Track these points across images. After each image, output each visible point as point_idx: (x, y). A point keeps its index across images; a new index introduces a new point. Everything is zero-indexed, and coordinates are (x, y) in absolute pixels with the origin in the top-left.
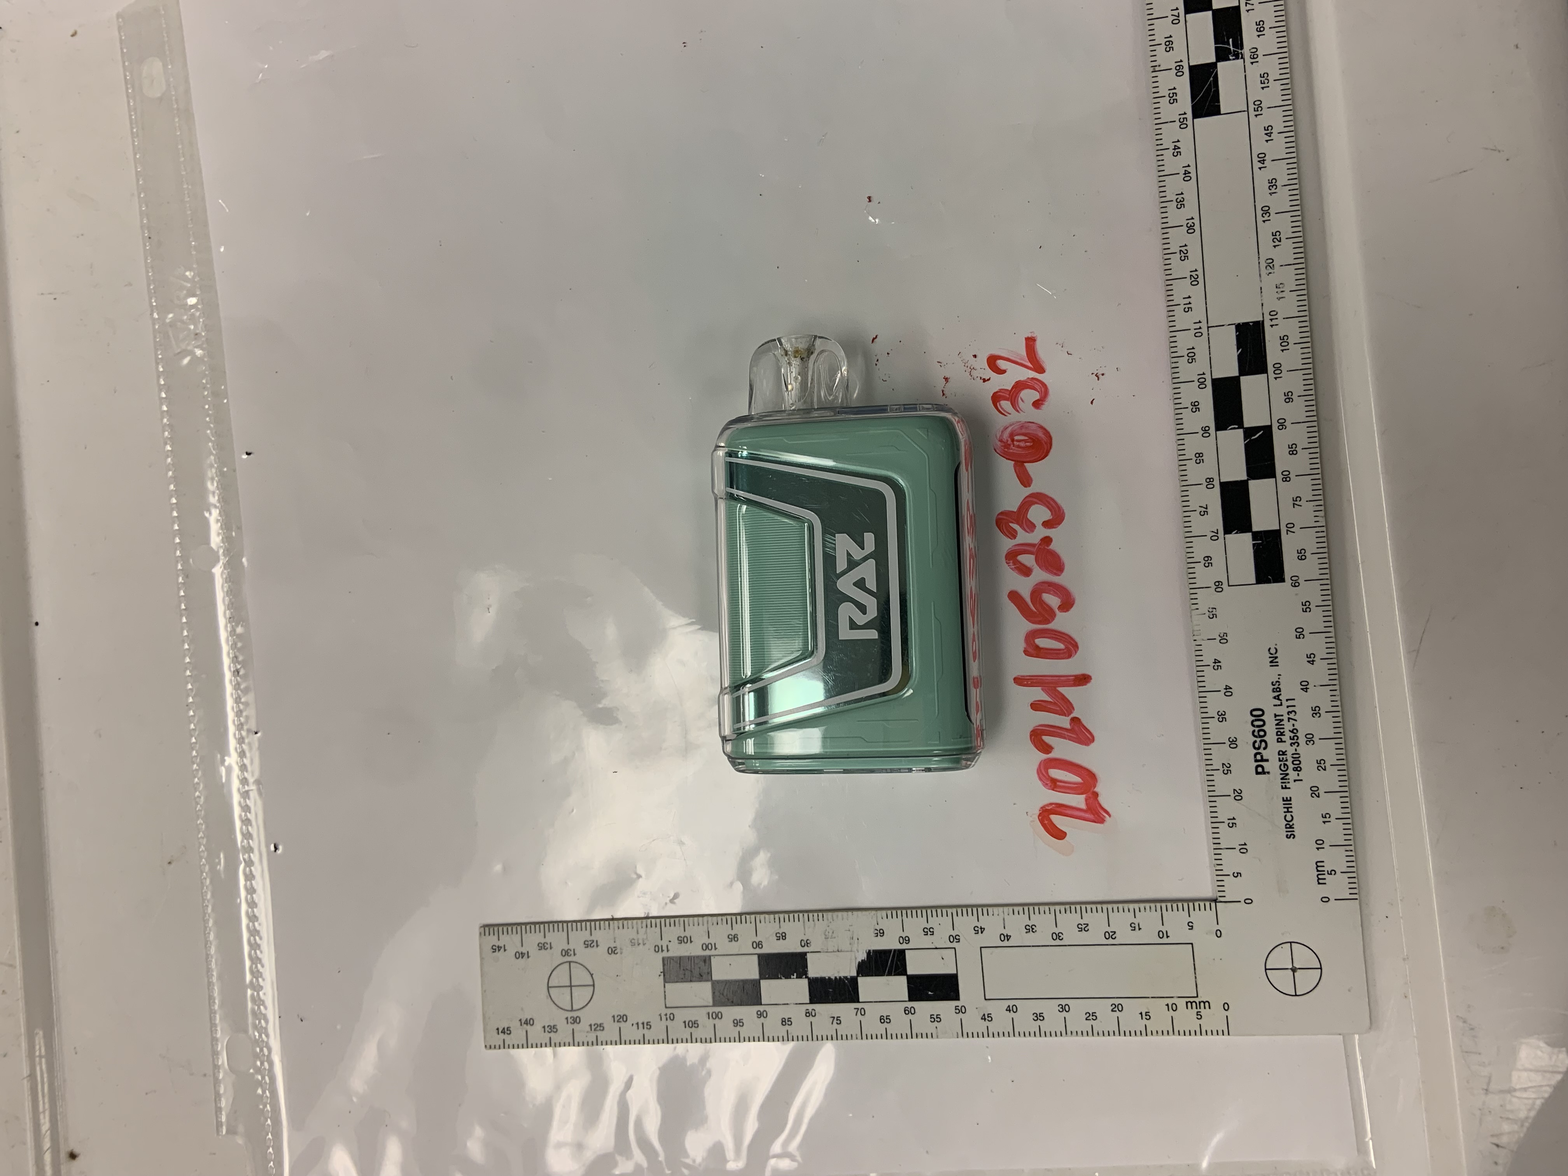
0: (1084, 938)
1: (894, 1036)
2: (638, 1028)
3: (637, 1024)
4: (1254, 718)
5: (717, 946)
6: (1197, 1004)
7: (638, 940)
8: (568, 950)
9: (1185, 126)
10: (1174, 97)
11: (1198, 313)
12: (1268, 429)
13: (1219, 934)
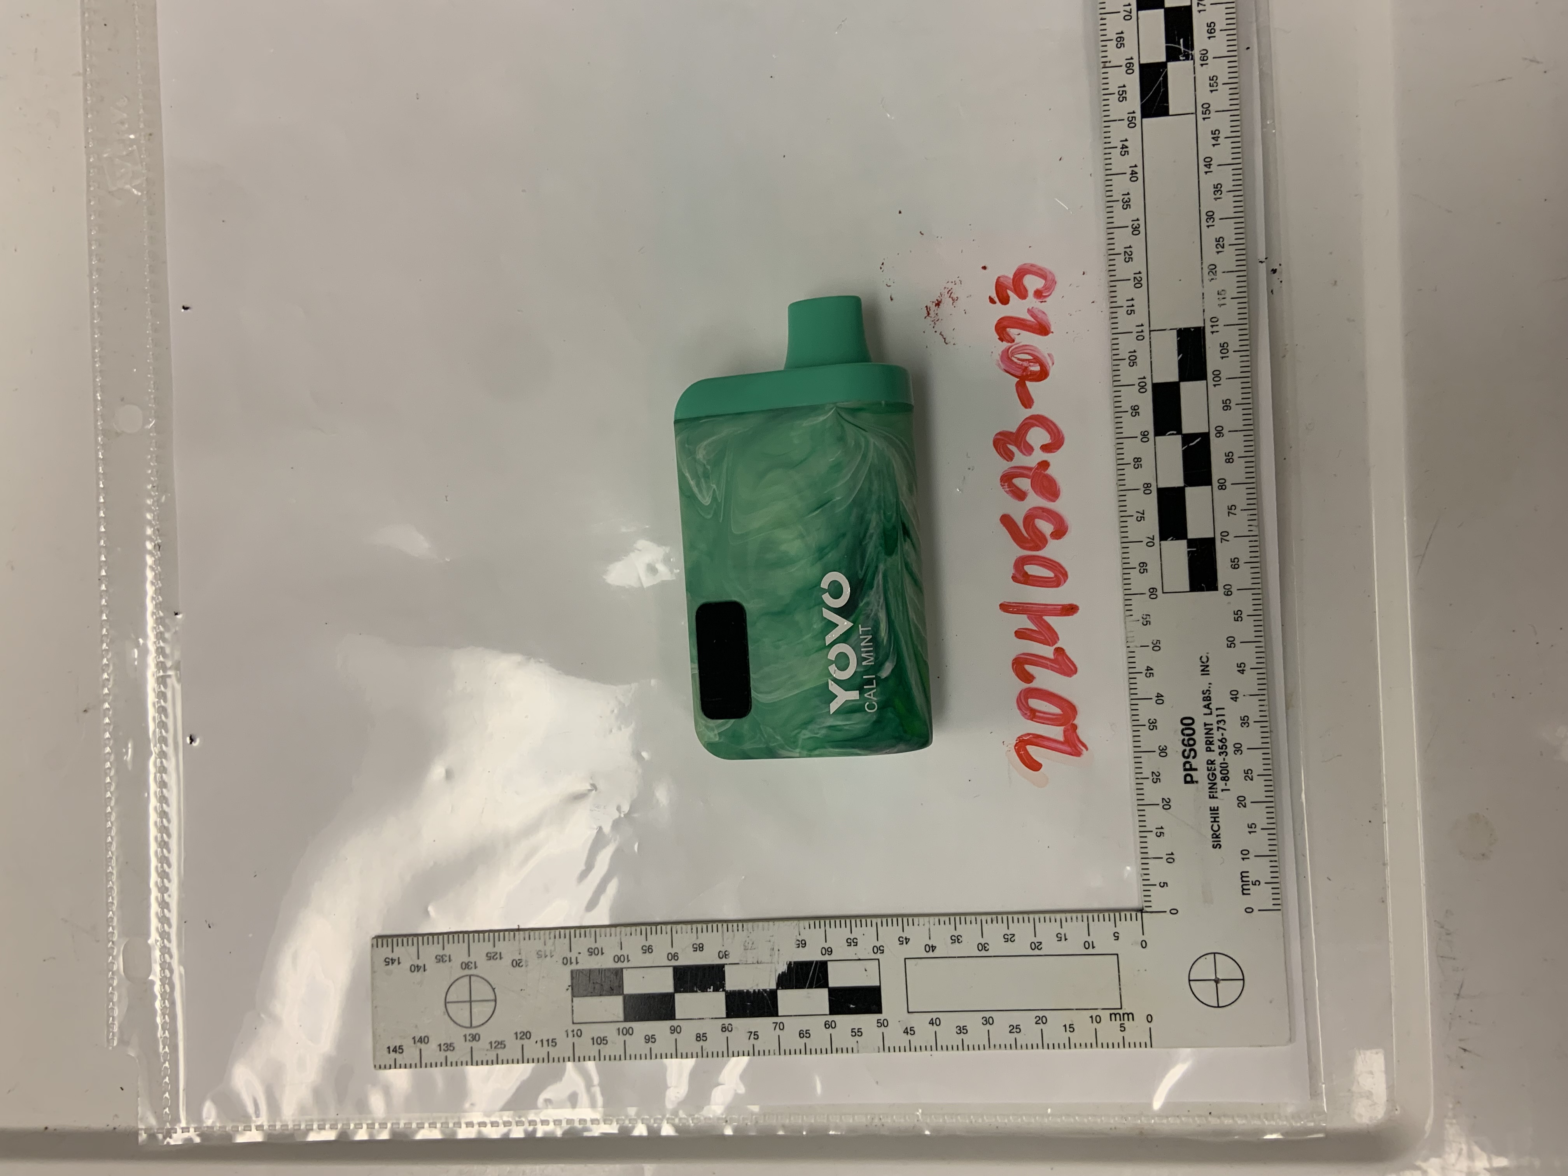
0: (1010, 948)
1: (814, 1051)
2: (542, 1046)
3: (542, 1041)
4: (1184, 727)
5: (629, 959)
6: (1121, 1016)
7: (545, 951)
8: (469, 962)
9: (1133, 125)
10: (1124, 95)
11: (1140, 316)
12: (1205, 437)
13: (1144, 945)
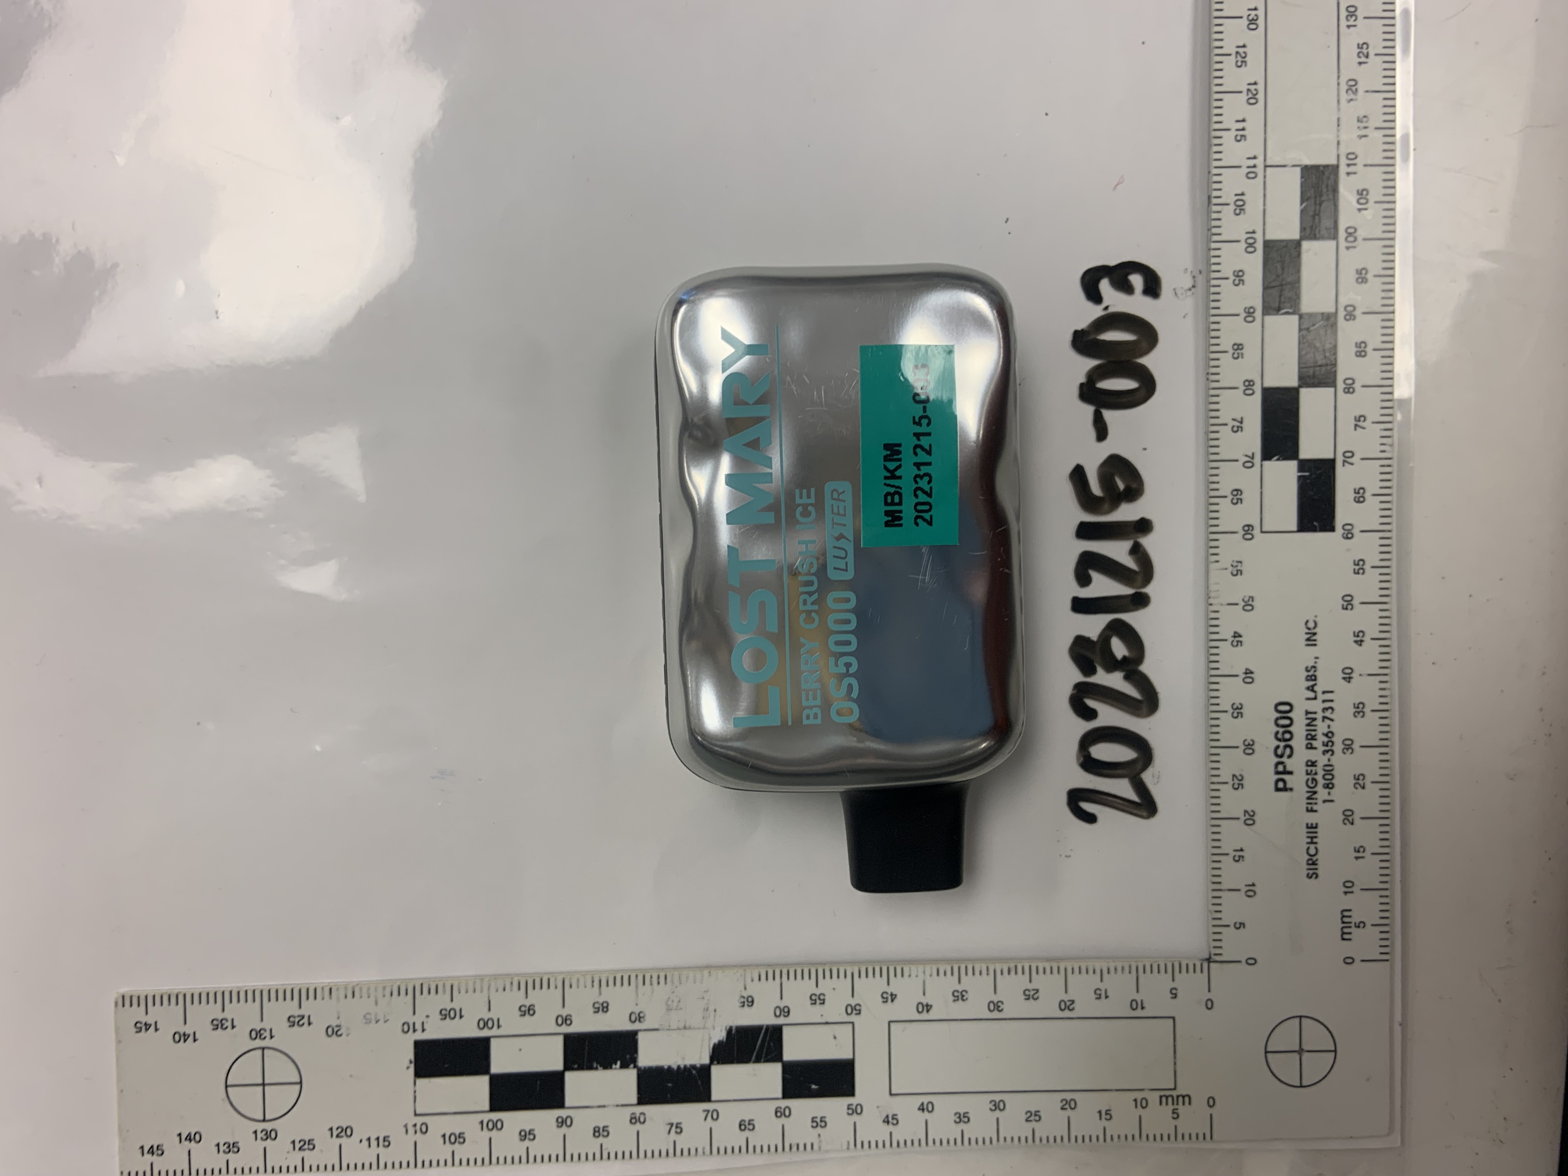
0: (1031, 1008)
1: (758, 1149)
2: (370, 1146)
3: (369, 1139)
4: (1279, 715)
5: (501, 1024)
6: (1174, 1099)
7: (376, 1014)
8: (261, 1030)
11: (1253, 145)
13: (1210, 1005)
